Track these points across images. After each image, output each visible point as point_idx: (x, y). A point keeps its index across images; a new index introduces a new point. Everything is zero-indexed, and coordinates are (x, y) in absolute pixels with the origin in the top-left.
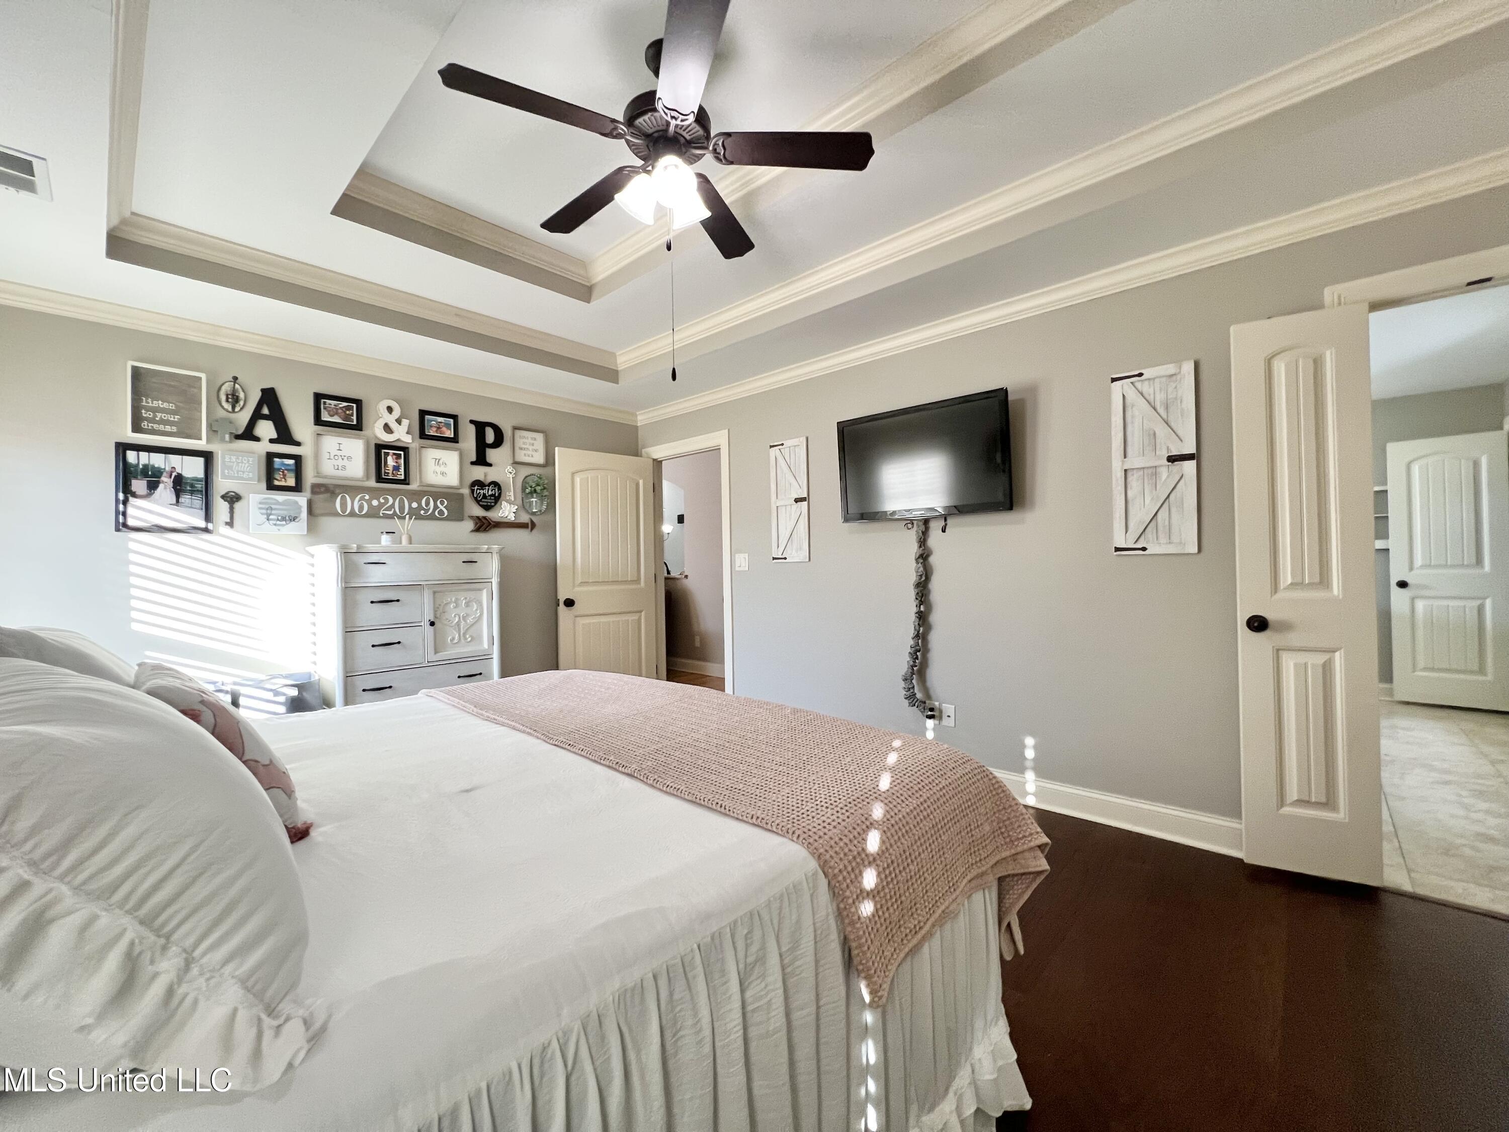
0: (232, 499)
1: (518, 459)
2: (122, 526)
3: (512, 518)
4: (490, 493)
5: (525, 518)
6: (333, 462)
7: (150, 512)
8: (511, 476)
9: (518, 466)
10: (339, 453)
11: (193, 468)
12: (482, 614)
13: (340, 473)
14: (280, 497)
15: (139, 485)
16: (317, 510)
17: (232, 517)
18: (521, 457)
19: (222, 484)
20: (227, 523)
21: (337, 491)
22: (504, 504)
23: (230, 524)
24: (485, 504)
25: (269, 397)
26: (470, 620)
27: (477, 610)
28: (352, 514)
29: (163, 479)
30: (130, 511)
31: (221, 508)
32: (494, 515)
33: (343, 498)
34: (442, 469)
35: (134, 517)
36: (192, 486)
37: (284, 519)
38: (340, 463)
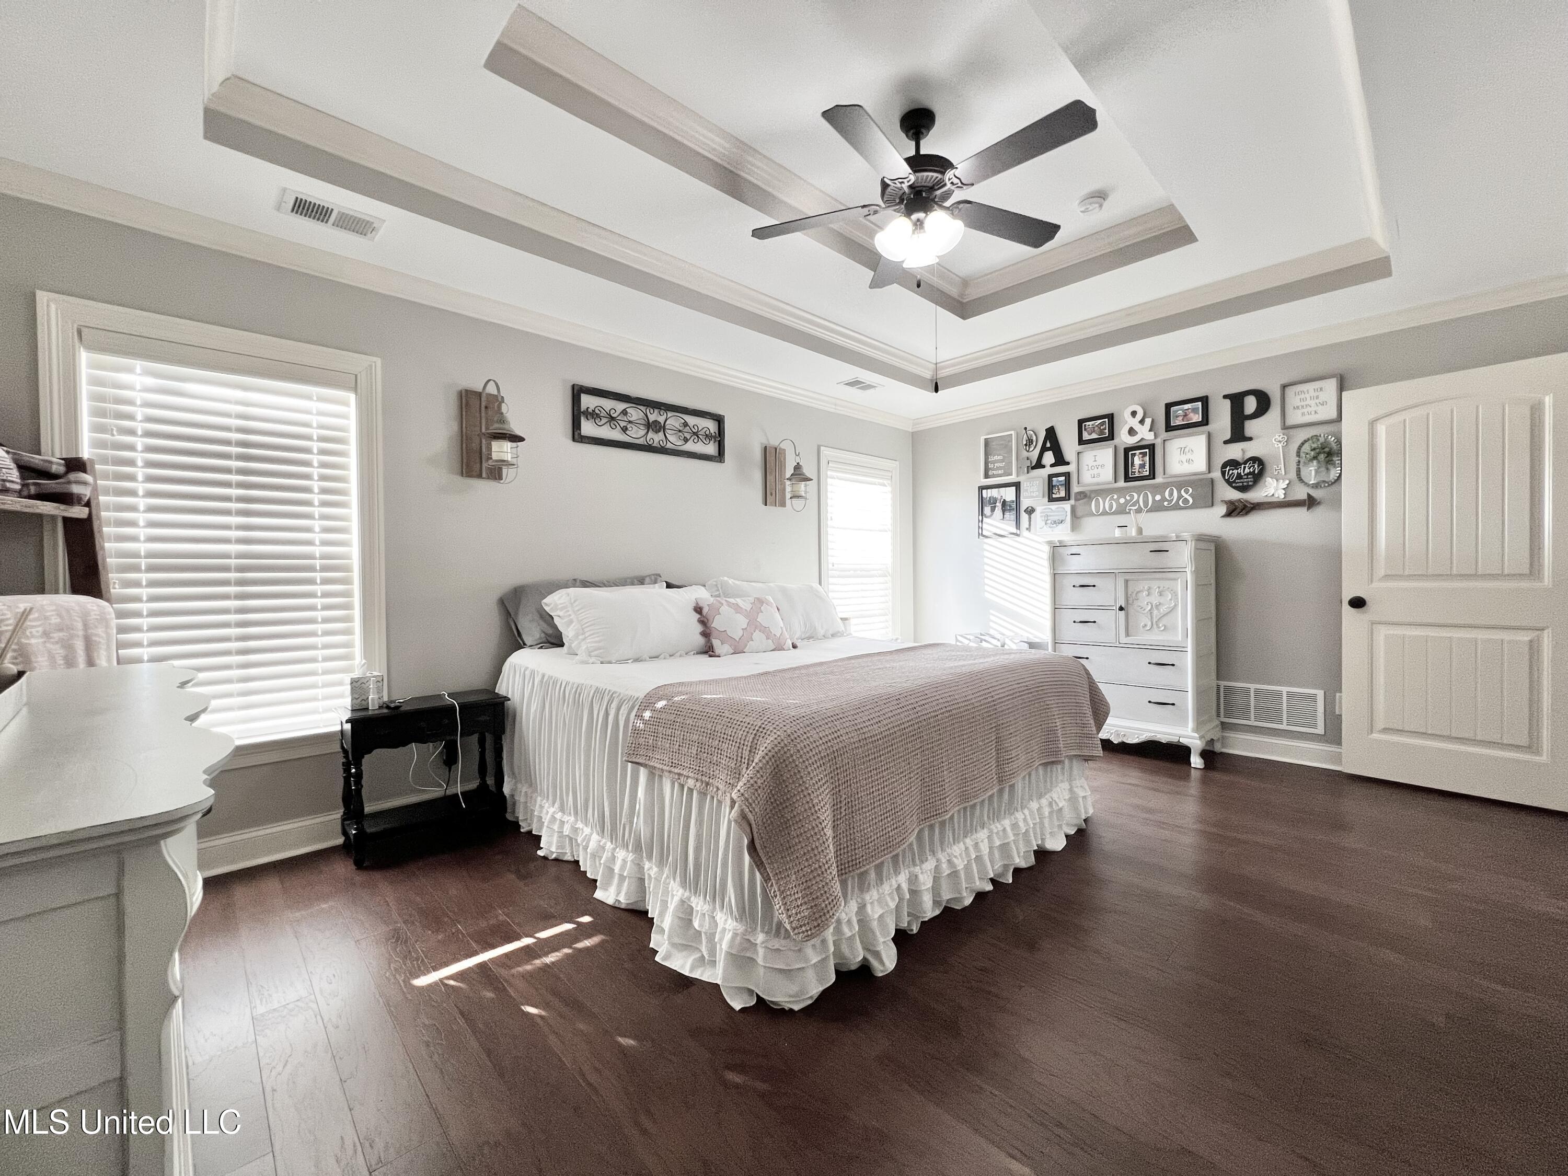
0: (1030, 511)
1: (1290, 421)
2: (981, 535)
3: (1280, 495)
4: (1247, 471)
5: (1301, 493)
6: (1092, 472)
7: (992, 525)
8: (1280, 445)
9: (1292, 432)
10: (1095, 464)
11: (1009, 494)
12: (1176, 606)
13: (1096, 480)
14: (1054, 506)
15: (987, 510)
16: (1079, 513)
17: (1030, 525)
18: (1295, 418)
19: (1025, 503)
20: (1027, 529)
21: (1093, 496)
22: (1269, 480)
23: (1029, 529)
24: (1241, 484)
25: (1051, 433)
26: (1163, 609)
27: (1171, 600)
28: (1105, 513)
29: (997, 504)
30: (985, 526)
31: (1024, 517)
32: (1254, 496)
33: (1097, 500)
34: (1189, 456)
35: (987, 530)
36: (1010, 506)
37: (1055, 522)
38: (1096, 471)
